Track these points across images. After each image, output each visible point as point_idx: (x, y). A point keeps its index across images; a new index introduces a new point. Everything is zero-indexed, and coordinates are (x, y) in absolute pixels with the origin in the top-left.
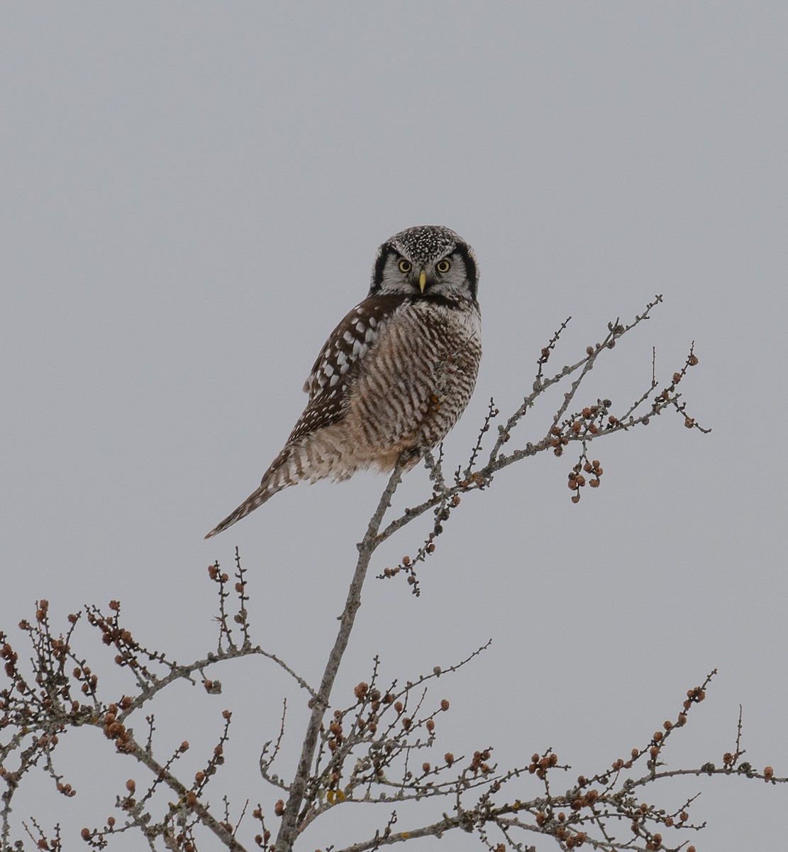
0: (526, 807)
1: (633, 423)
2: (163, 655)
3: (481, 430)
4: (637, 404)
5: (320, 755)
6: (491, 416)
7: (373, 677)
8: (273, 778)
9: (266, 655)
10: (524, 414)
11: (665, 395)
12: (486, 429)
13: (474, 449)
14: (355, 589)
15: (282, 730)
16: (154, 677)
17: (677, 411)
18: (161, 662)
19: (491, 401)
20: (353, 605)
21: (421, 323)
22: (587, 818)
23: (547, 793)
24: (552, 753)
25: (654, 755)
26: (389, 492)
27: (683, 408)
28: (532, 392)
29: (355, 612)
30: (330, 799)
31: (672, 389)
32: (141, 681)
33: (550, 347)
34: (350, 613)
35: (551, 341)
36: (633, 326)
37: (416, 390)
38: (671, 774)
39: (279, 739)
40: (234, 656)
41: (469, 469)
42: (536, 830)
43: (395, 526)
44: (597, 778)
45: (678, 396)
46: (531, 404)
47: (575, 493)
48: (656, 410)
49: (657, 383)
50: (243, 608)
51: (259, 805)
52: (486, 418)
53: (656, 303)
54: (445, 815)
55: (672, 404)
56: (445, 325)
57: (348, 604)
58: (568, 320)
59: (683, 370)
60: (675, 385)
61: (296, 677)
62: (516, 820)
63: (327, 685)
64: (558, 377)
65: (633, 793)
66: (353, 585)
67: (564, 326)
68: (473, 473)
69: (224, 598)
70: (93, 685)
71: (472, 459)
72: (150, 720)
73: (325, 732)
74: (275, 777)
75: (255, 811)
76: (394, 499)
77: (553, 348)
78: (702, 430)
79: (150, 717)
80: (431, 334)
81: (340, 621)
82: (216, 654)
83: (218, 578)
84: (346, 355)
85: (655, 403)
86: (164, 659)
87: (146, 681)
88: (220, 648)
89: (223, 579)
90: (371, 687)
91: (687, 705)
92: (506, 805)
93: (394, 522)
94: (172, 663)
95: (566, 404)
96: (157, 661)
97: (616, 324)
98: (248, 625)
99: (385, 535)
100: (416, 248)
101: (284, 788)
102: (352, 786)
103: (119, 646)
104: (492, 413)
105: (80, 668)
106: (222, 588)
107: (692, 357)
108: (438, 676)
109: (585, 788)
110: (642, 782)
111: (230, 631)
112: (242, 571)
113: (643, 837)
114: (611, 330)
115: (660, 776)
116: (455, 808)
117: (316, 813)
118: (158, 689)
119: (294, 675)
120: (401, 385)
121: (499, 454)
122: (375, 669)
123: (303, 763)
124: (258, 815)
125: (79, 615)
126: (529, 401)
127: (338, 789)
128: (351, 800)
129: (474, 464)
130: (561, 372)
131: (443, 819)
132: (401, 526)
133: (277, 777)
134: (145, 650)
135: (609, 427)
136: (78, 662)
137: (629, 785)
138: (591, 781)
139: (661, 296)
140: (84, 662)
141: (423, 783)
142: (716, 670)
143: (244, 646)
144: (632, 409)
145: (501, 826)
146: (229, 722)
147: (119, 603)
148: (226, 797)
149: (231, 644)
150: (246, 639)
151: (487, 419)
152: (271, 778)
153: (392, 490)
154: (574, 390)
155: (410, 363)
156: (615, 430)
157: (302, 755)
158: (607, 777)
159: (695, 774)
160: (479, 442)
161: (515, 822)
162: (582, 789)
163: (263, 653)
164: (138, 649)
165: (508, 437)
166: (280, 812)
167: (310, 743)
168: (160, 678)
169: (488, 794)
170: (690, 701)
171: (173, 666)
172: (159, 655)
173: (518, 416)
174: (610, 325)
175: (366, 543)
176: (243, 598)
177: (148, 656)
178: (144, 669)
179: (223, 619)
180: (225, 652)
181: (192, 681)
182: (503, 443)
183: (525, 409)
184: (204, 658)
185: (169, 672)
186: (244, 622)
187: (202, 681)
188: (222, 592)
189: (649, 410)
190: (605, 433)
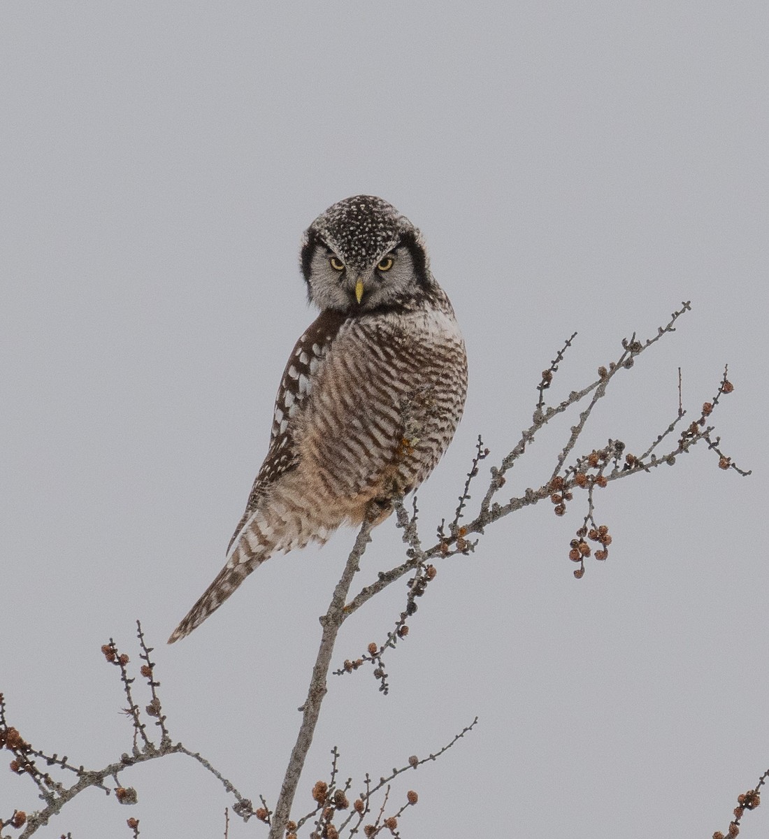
1: (655, 463)
2: (65, 758)
3: (468, 475)
4: (660, 438)
6: (480, 457)
9: (189, 753)
10: (522, 452)
11: (694, 428)
12: (474, 473)
13: (461, 498)
14: (320, 671)
16: (59, 786)
17: (710, 448)
18: (63, 767)
19: (479, 439)
20: (317, 692)
21: (372, 345)
26: (357, 553)
27: (717, 444)
28: (532, 424)
29: (321, 701)
31: (702, 422)
32: (45, 792)
33: (552, 369)
34: (314, 702)
35: (554, 362)
36: (655, 340)
37: (376, 426)
40: (152, 756)
41: (455, 522)
43: (366, 594)
45: (709, 429)
46: (531, 439)
48: (683, 447)
49: (685, 412)
50: (154, 697)
53: (683, 311)
55: (703, 440)
57: (311, 691)
58: (573, 336)
59: (715, 399)
60: (705, 418)
61: (222, 779)
64: (564, 406)
66: (318, 666)
67: (568, 343)
68: (460, 527)
69: (129, 685)
71: (459, 510)
76: (363, 561)
77: (555, 370)
78: (740, 471)
79: (66, 835)
81: (302, 712)
82: (131, 755)
83: (116, 660)
84: (293, 394)
85: (682, 438)
86: (67, 763)
87: (50, 791)
88: (135, 748)
89: (123, 661)
91: (739, 812)
93: (365, 589)
94: (79, 769)
95: (573, 440)
96: (57, 766)
97: (633, 340)
98: (164, 718)
99: (354, 606)
104: (481, 454)
106: (124, 672)
107: (726, 383)
111: (144, 726)
112: (148, 651)
114: (626, 348)
118: (65, 801)
121: (492, 502)
126: (528, 436)
129: (461, 516)
130: (567, 399)
132: (374, 593)
134: (41, 752)
135: (626, 467)
139: (689, 302)
143: (162, 744)
144: (655, 444)
146: (137, 833)
149: (147, 742)
150: (164, 736)
151: (475, 461)
153: (360, 552)
154: (582, 423)
156: (634, 471)
160: (466, 489)
163: (185, 751)
164: (32, 752)
165: (502, 482)
168: (67, 787)
170: (742, 808)
171: (80, 772)
172: (60, 758)
173: (515, 454)
174: (624, 342)
175: (331, 617)
176: (153, 684)
177: (46, 760)
178: (46, 776)
179: (133, 711)
180: (141, 753)
181: (106, 789)
182: (497, 490)
183: (523, 446)
184: (117, 760)
185: (76, 780)
186: (158, 715)
187: (115, 789)
188: (125, 677)
189: (676, 447)
190: (622, 475)
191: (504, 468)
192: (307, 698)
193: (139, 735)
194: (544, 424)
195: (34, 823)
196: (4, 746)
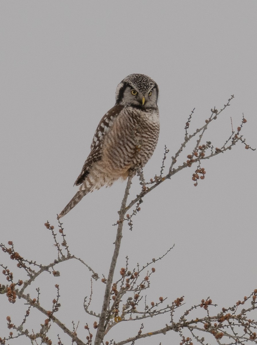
0: (201, 321)
1: (225, 150)
2: (35, 262)
3: (163, 159)
4: (227, 141)
5: (109, 301)
9: (77, 258)
10: (182, 150)
11: (236, 136)
12: (165, 158)
13: (161, 167)
15: (92, 292)
16: (34, 271)
17: (242, 143)
18: (35, 265)
19: (165, 147)
20: (119, 237)
21: (130, 117)
22: (225, 326)
23: (208, 316)
27: (244, 141)
28: (185, 141)
29: (121, 240)
30: (115, 320)
31: (238, 134)
32: (29, 274)
34: (119, 241)
36: (223, 109)
37: (128, 145)
39: (91, 296)
40: (64, 260)
41: (161, 175)
42: (204, 331)
43: (133, 202)
44: (230, 308)
45: (241, 136)
46: (185, 146)
47: (195, 182)
48: (233, 143)
49: (234, 132)
50: (64, 240)
51: (87, 324)
53: (232, 98)
54: (167, 325)
55: (240, 140)
56: (139, 117)
58: (194, 109)
59: (241, 125)
60: (239, 132)
62: (196, 326)
63: (112, 272)
64: (195, 134)
65: (245, 315)
66: (118, 229)
67: (193, 112)
68: (163, 177)
69: (55, 236)
70: (11, 277)
71: (161, 171)
72: (38, 290)
74: (91, 312)
75: (85, 326)
76: (130, 191)
77: (190, 122)
78: (252, 149)
79: (38, 288)
80: (134, 121)
81: (115, 244)
82: (57, 260)
83: (50, 228)
84: (102, 132)
85: (232, 140)
86: (36, 263)
87: (31, 273)
88: (59, 258)
89: (52, 228)
90: (126, 269)
92: (192, 320)
94: (40, 265)
95: (197, 145)
96: (33, 265)
97: (215, 109)
98: (68, 247)
99: (129, 207)
100: (141, 86)
101: (96, 316)
102: (124, 314)
103: (18, 260)
104: (167, 152)
105: (5, 270)
106: (53, 232)
107: (244, 119)
108: (154, 262)
109: (225, 313)
110: (249, 310)
111: (61, 250)
112: (61, 224)
113: (248, 334)
114: (212, 112)
116: (171, 322)
117: (111, 326)
118: (36, 276)
119: (87, 266)
120: (121, 143)
121: (173, 168)
122: (127, 262)
123: (105, 305)
124: (87, 328)
126: (183, 145)
127: (118, 316)
128: (124, 320)
129: (163, 173)
130: (196, 132)
131: (166, 326)
132: (136, 202)
133: (92, 312)
134: (27, 260)
135: (216, 152)
136: (4, 267)
137: (244, 311)
138: (228, 310)
140: (6, 267)
141: (152, 311)
143: (68, 256)
144: (225, 144)
145: (190, 329)
146: (59, 289)
147: (12, 242)
148: (73, 321)
149: (62, 255)
150: (68, 253)
151: (165, 154)
152: (90, 312)
154: (200, 139)
155: (124, 134)
156: (218, 153)
157: (104, 301)
158: (234, 308)
160: (163, 164)
161: (196, 327)
162: (224, 313)
163: (75, 258)
164: (23, 260)
165: (176, 161)
166: (96, 327)
167: (107, 296)
168: (36, 272)
169: (184, 316)
171: (41, 266)
172: (33, 262)
173: (179, 152)
174: (212, 110)
175: (121, 211)
176: (63, 235)
178: (29, 268)
179: (57, 245)
180: (61, 259)
181: (50, 272)
182: (174, 164)
184: (53, 262)
185: (40, 269)
186: (66, 246)
187: (53, 272)
188: (53, 234)
189: (231, 144)
190: (214, 155)
191: (176, 157)
192: (116, 239)
193: (60, 253)
194: (189, 141)
195: (26, 284)
196: (14, 259)
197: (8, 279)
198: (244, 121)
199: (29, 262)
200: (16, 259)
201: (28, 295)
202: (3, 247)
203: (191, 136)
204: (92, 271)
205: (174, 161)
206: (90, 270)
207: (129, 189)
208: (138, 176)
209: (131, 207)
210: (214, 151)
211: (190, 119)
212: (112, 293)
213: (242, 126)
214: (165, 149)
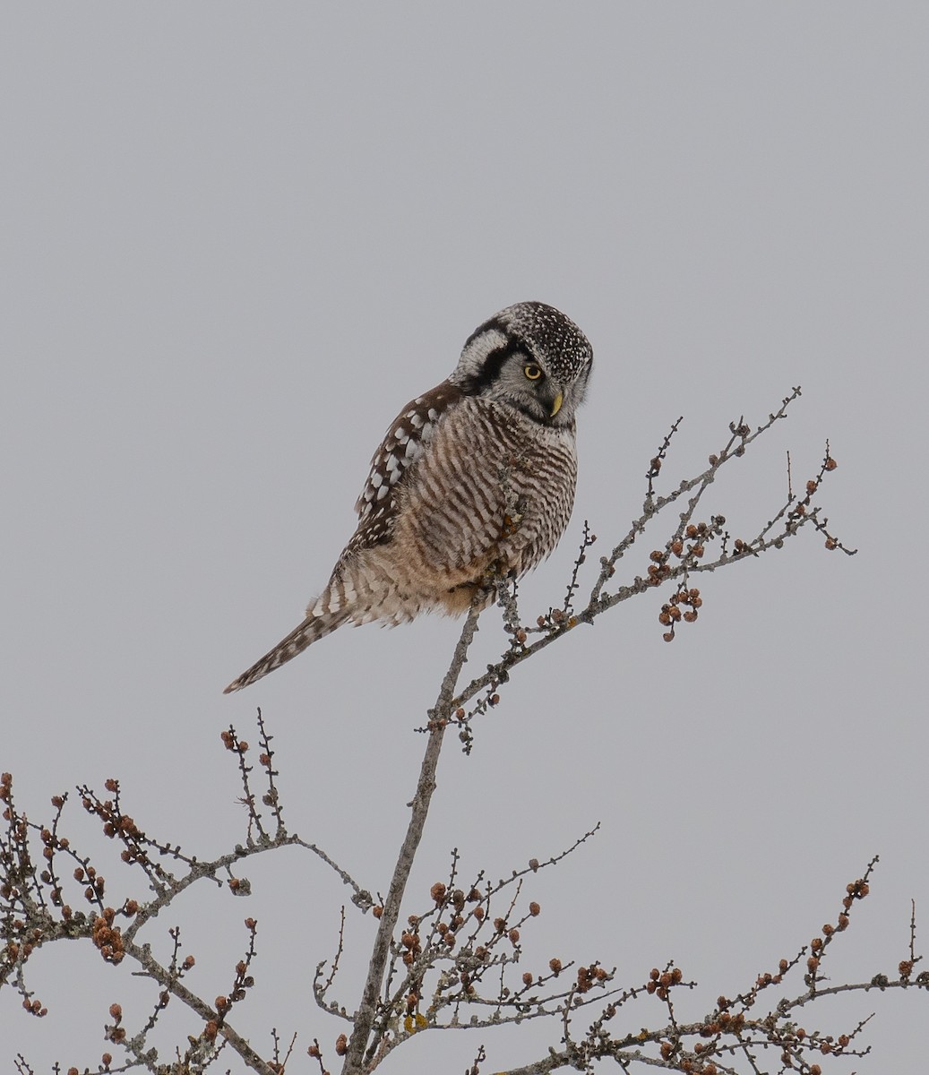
0: (655, 1037)
1: (764, 547)
2: (179, 848)
3: (576, 562)
4: (770, 524)
5: (390, 975)
6: (588, 544)
7: (452, 876)
8: (332, 1006)
9: (305, 845)
10: (632, 541)
11: (800, 509)
12: (581, 560)
13: (568, 587)
14: (429, 767)
15: (341, 946)
16: (170, 877)
17: (817, 529)
18: (175, 858)
19: (586, 525)
20: (426, 788)
21: (482, 418)
22: (725, 1048)
24: (674, 967)
25: (812, 967)
26: (464, 643)
27: (824, 525)
28: (643, 514)
29: (430, 796)
30: (408, 1026)
31: (807, 501)
32: (156, 883)
33: (660, 456)
34: (423, 797)
35: (661, 449)
36: (766, 427)
38: (835, 991)
39: (337, 957)
40: (266, 847)
42: (663, 1065)
43: (474, 686)
44: (740, 998)
45: (816, 510)
46: (641, 530)
47: (667, 630)
48: (791, 529)
49: (795, 497)
50: (272, 786)
51: (315, 1041)
52: (581, 547)
53: (794, 397)
54: (551, 1050)
55: (810, 521)
57: (420, 787)
58: (679, 421)
59: (819, 477)
60: (810, 497)
61: (338, 870)
62: (638, 1053)
63: (397, 889)
64: (675, 495)
65: (789, 1016)
66: (426, 762)
67: (674, 429)
68: (570, 617)
69: (247, 773)
70: (100, 891)
71: (567, 599)
72: (175, 934)
73: (396, 946)
74: (334, 1005)
75: (310, 1048)
76: (470, 651)
77: (663, 457)
78: (846, 551)
79: (174, 929)
80: (497, 432)
81: (411, 808)
82: (245, 846)
83: (235, 748)
84: (397, 459)
85: (788, 520)
86: (180, 853)
87: (161, 882)
88: (249, 841)
89: (242, 749)
90: (449, 889)
91: (848, 903)
92: (630, 1036)
93: (473, 682)
94: (191, 859)
95: (682, 527)
96: (170, 856)
97: (740, 424)
98: (281, 808)
99: (462, 699)
101: (347, 1018)
102: (435, 1008)
103: (126, 839)
104: (588, 541)
105: (82, 868)
106: (242, 760)
107: (828, 460)
108: (535, 871)
109: (728, 1012)
110: (799, 1002)
111: (260, 816)
112: (267, 739)
113: (796, 1069)
114: (734, 432)
115: (821, 993)
116: (563, 1041)
117: (391, 1046)
118: (176, 892)
119: (336, 868)
121: (601, 592)
122: (454, 866)
123: (370, 987)
124: (315, 1052)
125: (65, 797)
126: (639, 526)
127: (417, 1013)
128: (434, 1026)
129: (572, 606)
130: (678, 488)
131: (550, 1054)
132: (482, 686)
133: (337, 1005)
134: (154, 841)
135: (735, 552)
136: (80, 861)
137: (784, 1006)
138: (734, 1002)
139: (799, 387)
140: (88, 860)
141: (525, 998)
142: (877, 856)
143: (278, 835)
144: (765, 530)
145: (620, 1062)
146: (255, 933)
147: (117, 782)
148: (274, 1030)
149: (262, 832)
150: (279, 826)
151: (583, 548)
152: (329, 1006)
153: (467, 641)
154: (691, 510)
155: (472, 463)
156: (743, 556)
157: (369, 978)
159: (864, 989)
160: (574, 578)
161: (637, 1055)
163: (301, 842)
164: (145, 840)
165: (612, 571)
166: (343, 1050)
167: (378, 961)
168: (178, 878)
169: (600, 1021)
170: (851, 897)
171: (193, 863)
172: (173, 848)
173: (625, 544)
174: (732, 426)
175: (439, 710)
176: (271, 773)
177: (159, 850)
178: (158, 866)
179: (249, 801)
180: (256, 844)
181: (218, 881)
182: (607, 580)
183: (633, 536)
184: (231, 852)
185: (188, 870)
186: (275, 805)
187: (228, 881)
188: (243, 765)
189: (783, 530)
190: (731, 561)
191: (614, 559)
192: (416, 793)
193: (254, 826)
194: (655, 514)
195: (144, 916)
196: (117, 835)
197: (89, 896)
198: (830, 465)
199: (161, 848)
200: (122, 836)
201: (147, 947)
202: (88, 796)
203: (662, 502)
204: (353, 883)
205: (608, 570)
206: (347, 880)
207: (469, 646)
208: (500, 605)
209: (467, 699)
210: (731, 547)
211: (664, 451)
212: (402, 950)
213: (820, 480)
214: (585, 532)
